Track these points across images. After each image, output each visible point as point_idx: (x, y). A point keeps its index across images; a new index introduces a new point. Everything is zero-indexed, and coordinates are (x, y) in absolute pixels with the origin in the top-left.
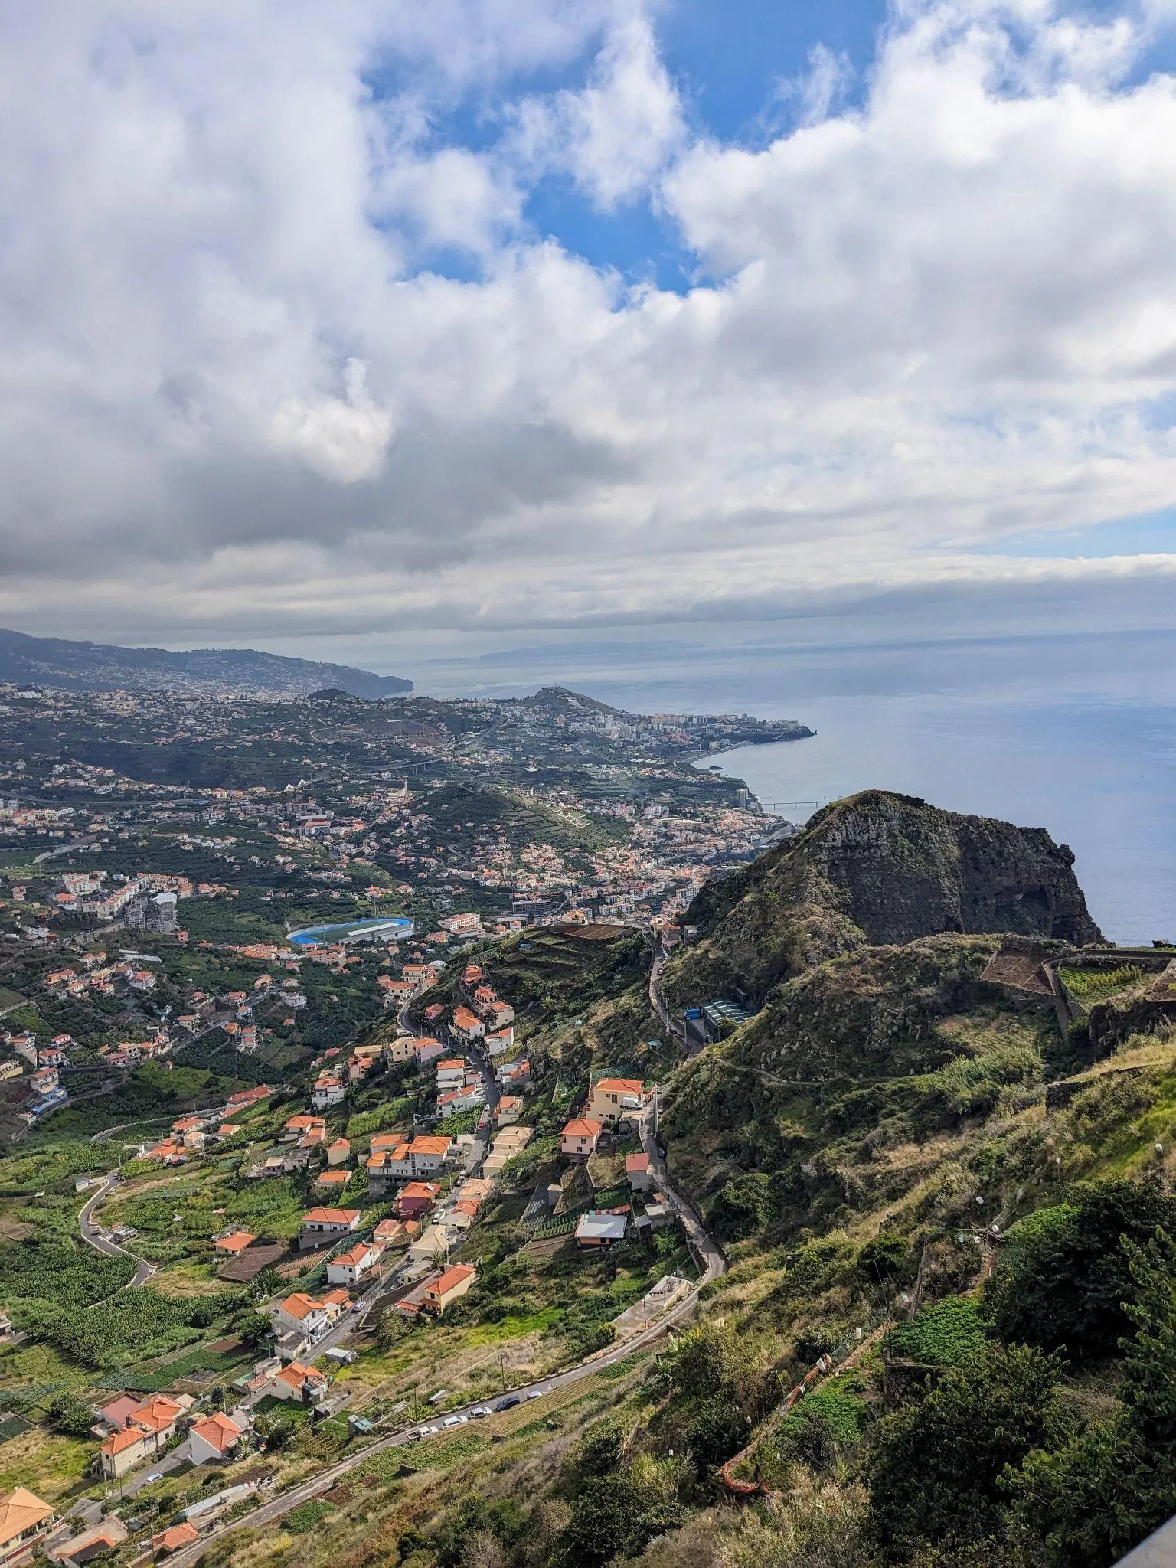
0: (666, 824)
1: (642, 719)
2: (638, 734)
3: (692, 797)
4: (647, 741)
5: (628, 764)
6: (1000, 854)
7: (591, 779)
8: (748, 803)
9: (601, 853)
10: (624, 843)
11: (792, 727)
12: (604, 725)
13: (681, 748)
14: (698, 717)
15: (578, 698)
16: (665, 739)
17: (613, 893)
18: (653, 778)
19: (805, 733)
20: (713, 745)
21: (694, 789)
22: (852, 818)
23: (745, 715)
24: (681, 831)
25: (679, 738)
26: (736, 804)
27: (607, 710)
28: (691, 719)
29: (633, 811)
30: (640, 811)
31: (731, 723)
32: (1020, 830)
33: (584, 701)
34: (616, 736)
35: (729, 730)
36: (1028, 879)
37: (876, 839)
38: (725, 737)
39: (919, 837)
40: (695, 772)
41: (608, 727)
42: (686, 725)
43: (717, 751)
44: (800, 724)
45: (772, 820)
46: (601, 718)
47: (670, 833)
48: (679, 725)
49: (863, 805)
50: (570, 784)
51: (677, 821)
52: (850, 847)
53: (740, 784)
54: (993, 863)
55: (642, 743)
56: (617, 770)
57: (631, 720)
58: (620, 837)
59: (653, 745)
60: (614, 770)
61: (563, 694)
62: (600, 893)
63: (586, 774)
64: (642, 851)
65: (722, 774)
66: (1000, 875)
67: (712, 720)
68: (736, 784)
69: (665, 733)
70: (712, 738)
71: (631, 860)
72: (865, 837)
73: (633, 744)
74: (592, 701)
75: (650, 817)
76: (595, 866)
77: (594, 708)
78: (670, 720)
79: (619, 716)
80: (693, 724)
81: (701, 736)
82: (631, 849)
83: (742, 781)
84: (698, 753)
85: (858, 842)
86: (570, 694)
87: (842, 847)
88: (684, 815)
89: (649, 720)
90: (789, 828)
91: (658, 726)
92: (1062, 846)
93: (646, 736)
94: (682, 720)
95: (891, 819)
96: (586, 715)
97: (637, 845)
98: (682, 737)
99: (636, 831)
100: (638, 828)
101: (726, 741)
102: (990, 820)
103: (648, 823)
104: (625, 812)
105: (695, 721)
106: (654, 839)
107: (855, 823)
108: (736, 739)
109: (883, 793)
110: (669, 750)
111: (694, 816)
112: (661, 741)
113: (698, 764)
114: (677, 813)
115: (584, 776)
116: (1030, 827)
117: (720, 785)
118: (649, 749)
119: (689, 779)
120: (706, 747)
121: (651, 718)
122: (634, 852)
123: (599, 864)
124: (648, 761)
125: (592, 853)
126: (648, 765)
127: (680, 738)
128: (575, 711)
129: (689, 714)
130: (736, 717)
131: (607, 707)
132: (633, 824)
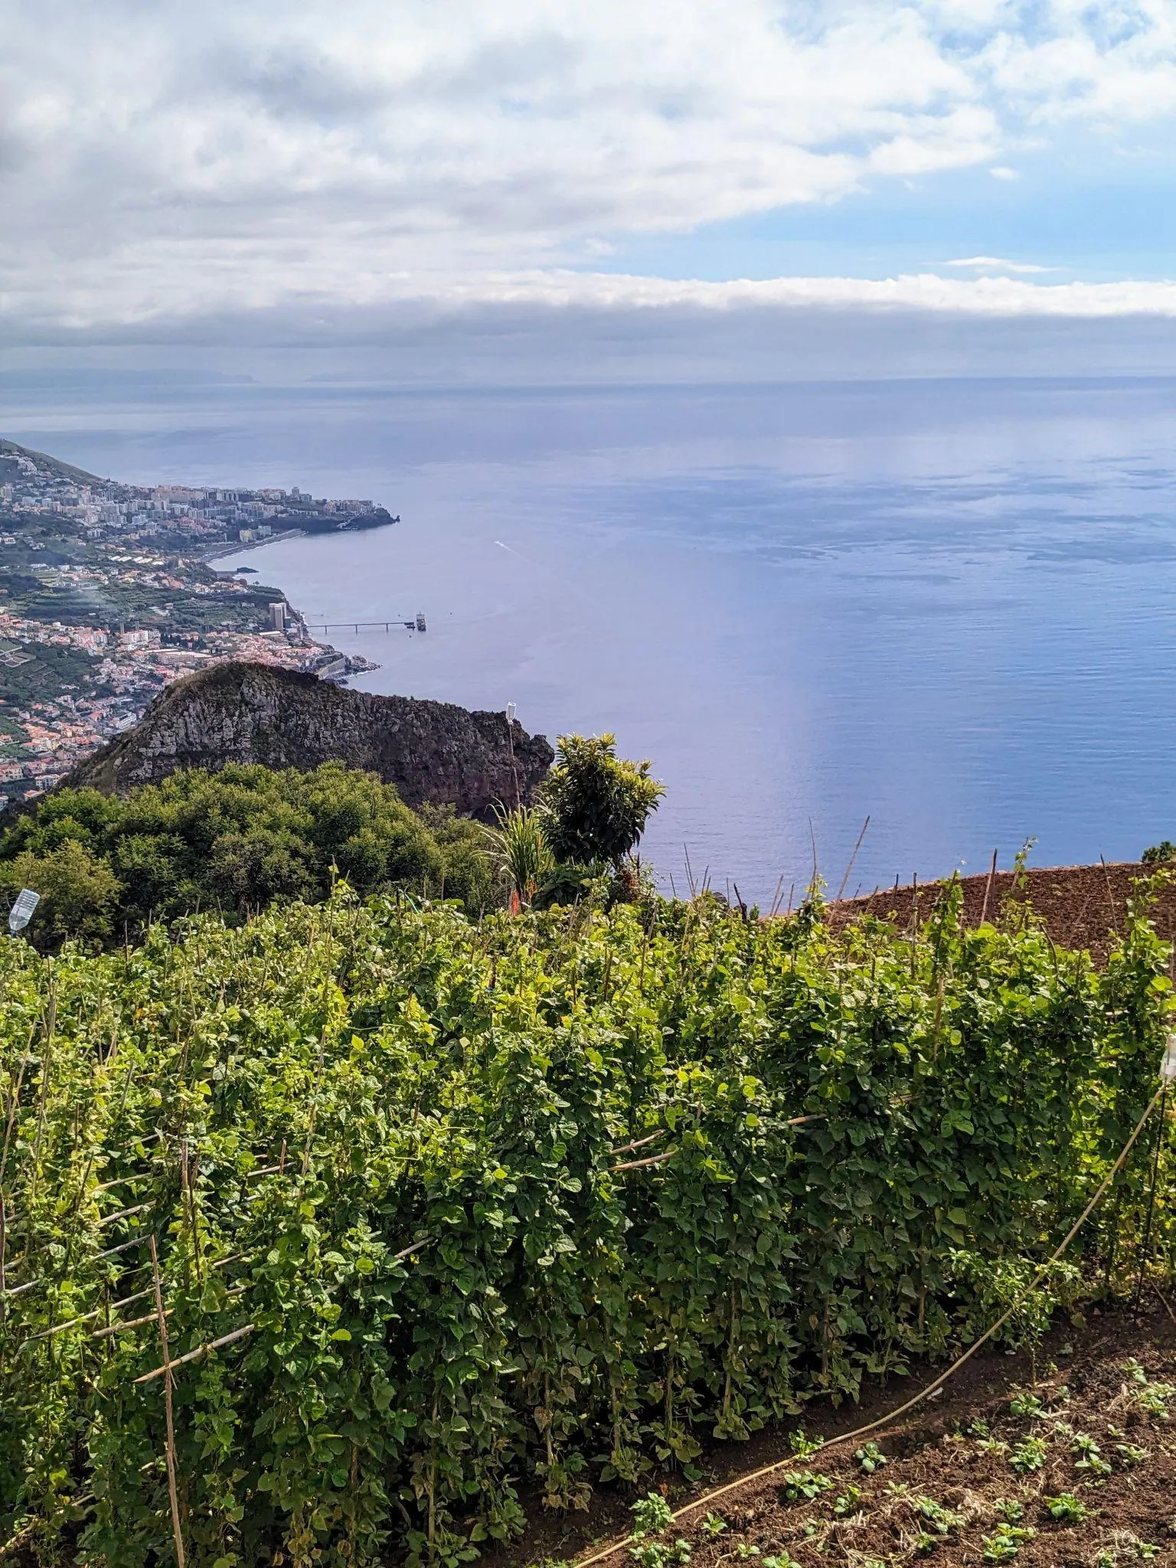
0: (154, 659)
1: (138, 493)
2: (129, 516)
3: (202, 615)
4: (143, 527)
5: (105, 564)
6: (437, 753)
7: (42, 587)
8: (287, 624)
9: (40, 707)
10: (85, 687)
11: (363, 510)
12: (75, 503)
13: (196, 539)
14: (225, 492)
15: (35, 458)
16: (171, 524)
17: (48, 772)
18: (141, 587)
19: (381, 519)
20: (246, 534)
21: (207, 604)
22: (194, 708)
23: (295, 491)
24: (178, 668)
25: (192, 525)
26: (269, 626)
27: (82, 479)
28: (213, 495)
29: (104, 639)
30: (114, 640)
31: (275, 502)
32: (473, 715)
33: (44, 463)
34: (94, 519)
35: (269, 512)
36: (479, 789)
37: (235, 741)
38: (264, 523)
39: (306, 734)
40: (208, 577)
41: (81, 506)
42: (204, 504)
43: (250, 545)
44: (375, 505)
45: (315, 650)
46: (72, 492)
47: (160, 671)
48: (194, 504)
49: (215, 688)
50: (10, 595)
51: (172, 653)
52: (190, 753)
53: (276, 595)
54: (426, 768)
55: (135, 531)
56: (87, 574)
57: (121, 494)
58: (78, 679)
59: (152, 533)
60: (80, 573)
61: (10, 452)
62: (26, 772)
63: (35, 579)
64: (113, 700)
65: (250, 579)
66: (436, 786)
67: (246, 497)
68: (266, 597)
69: (172, 516)
70: (245, 525)
71: (95, 717)
72: (217, 737)
73: (121, 532)
74: (56, 463)
75: (130, 648)
76: (29, 727)
77: (61, 474)
78: (178, 494)
79: (98, 487)
80: (218, 503)
81: (228, 521)
82: (94, 698)
83: (279, 592)
84: (222, 548)
85: (205, 746)
86: (22, 452)
87: (177, 754)
88: (184, 645)
89: (147, 495)
90: (341, 662)
91: (162, 504)
92: (536, 737)
93: (141, 519)
94: (200, 496)
95: (261, 708)
96: (48, 485)
97: (106, 691)
98: (198, 522)
99: (104, 671)
100: (107, 667)
101: (263, 530)
102: (425, 703)
103: (128, 656)
104: (89, 640)
105: (219, 497)
106: (132, 683)
107: (201, 716)
108: (281, 526)
109: (250, 666)
110: (176, 542)
111: (199, 646)
112: (164, 527)
113: (218, 565)
114: (173, 641)
115: (32, 583)
116: (488, 710)
117: (247, 598)
118: (145, 542)
119: (198, 588)
120: (234, 536)
121: (152, 491)
122: (100, 703)
123: (36, 724)
124: (139, 560)
125: (24, 708)
126: (138, 566)
127: (194, 522)
128: (30, 479)
129: (211, 487)
130: (282, 493)
131: (82, 473)
132: (99, 660)
